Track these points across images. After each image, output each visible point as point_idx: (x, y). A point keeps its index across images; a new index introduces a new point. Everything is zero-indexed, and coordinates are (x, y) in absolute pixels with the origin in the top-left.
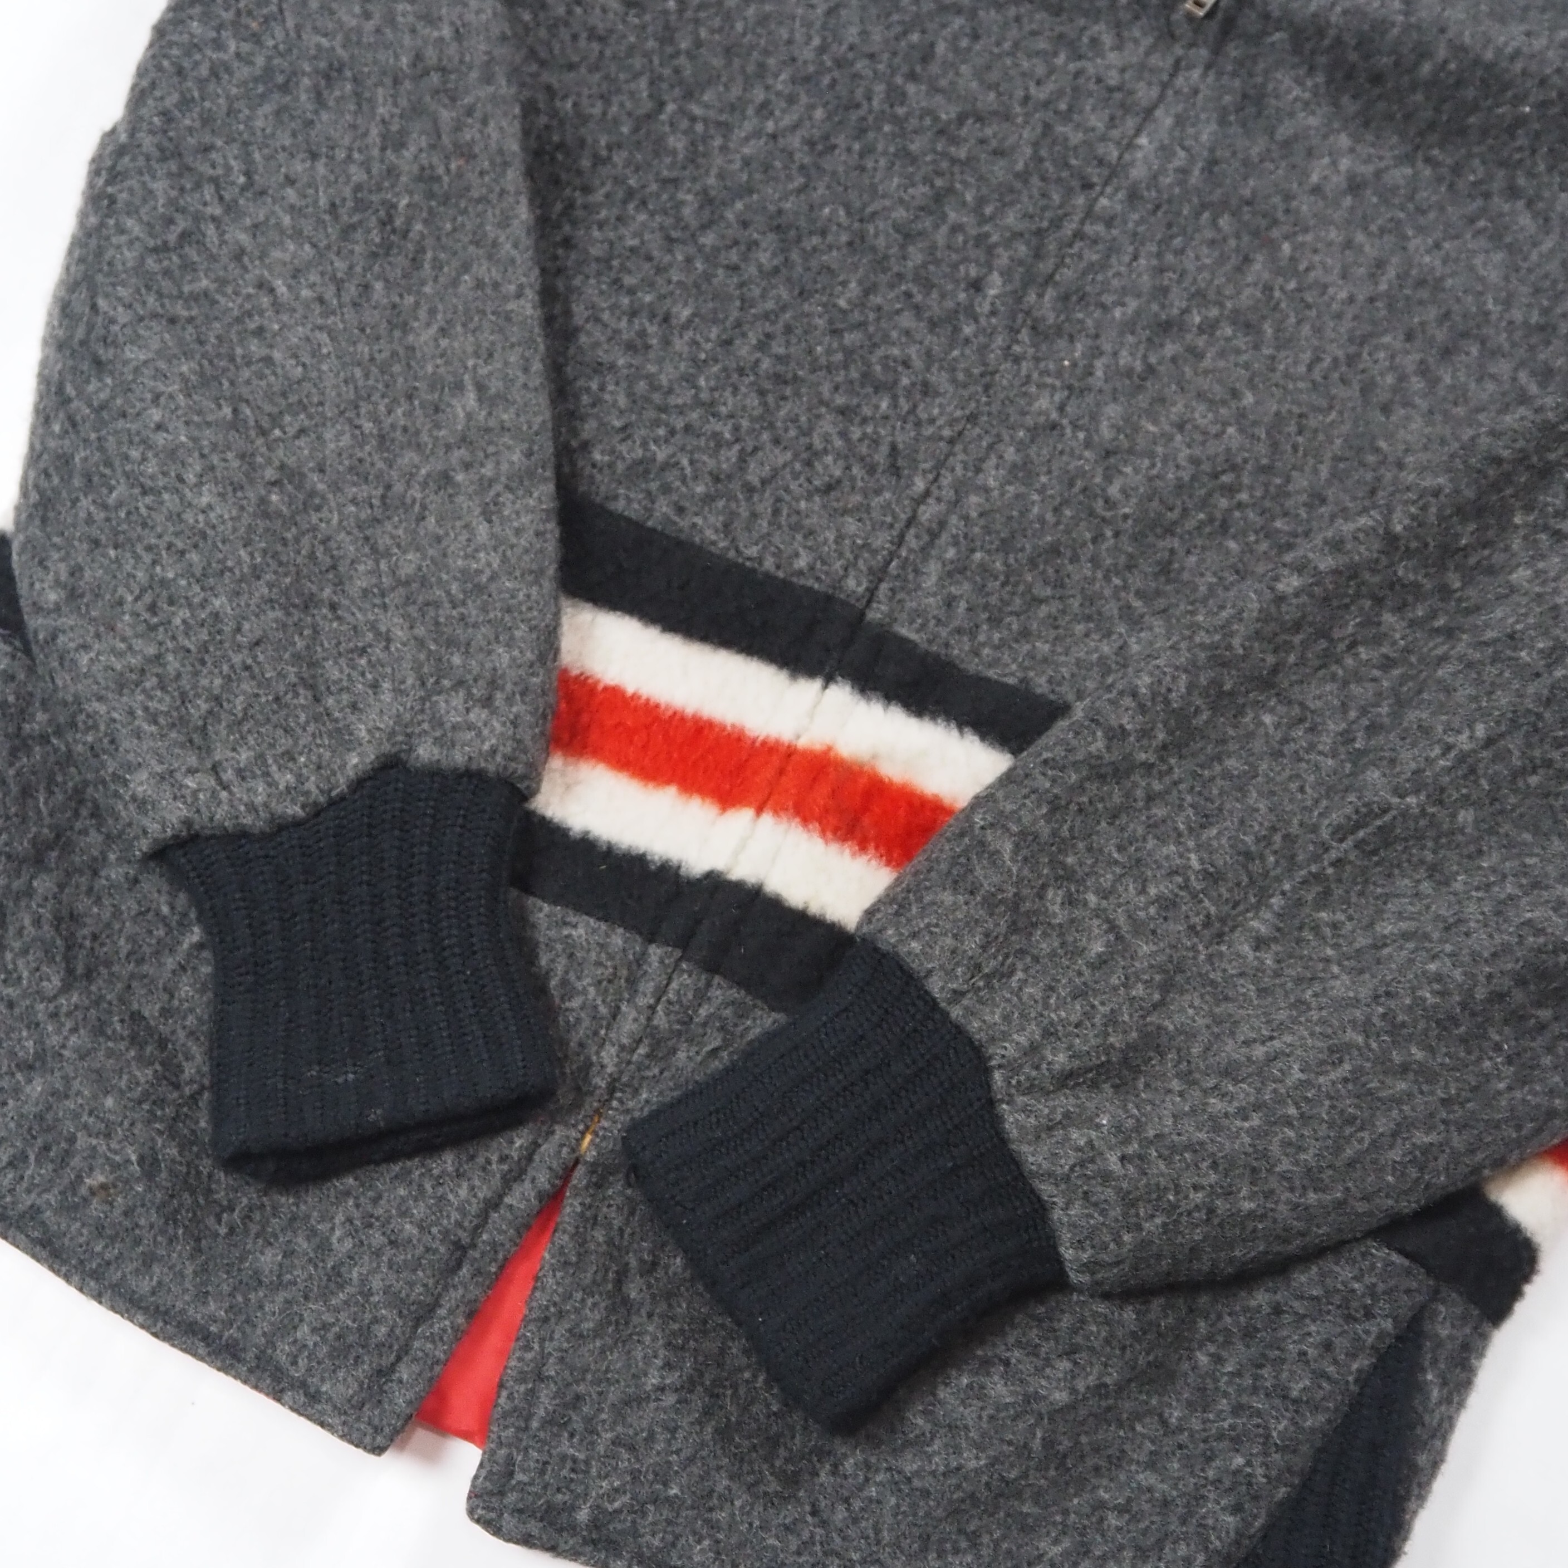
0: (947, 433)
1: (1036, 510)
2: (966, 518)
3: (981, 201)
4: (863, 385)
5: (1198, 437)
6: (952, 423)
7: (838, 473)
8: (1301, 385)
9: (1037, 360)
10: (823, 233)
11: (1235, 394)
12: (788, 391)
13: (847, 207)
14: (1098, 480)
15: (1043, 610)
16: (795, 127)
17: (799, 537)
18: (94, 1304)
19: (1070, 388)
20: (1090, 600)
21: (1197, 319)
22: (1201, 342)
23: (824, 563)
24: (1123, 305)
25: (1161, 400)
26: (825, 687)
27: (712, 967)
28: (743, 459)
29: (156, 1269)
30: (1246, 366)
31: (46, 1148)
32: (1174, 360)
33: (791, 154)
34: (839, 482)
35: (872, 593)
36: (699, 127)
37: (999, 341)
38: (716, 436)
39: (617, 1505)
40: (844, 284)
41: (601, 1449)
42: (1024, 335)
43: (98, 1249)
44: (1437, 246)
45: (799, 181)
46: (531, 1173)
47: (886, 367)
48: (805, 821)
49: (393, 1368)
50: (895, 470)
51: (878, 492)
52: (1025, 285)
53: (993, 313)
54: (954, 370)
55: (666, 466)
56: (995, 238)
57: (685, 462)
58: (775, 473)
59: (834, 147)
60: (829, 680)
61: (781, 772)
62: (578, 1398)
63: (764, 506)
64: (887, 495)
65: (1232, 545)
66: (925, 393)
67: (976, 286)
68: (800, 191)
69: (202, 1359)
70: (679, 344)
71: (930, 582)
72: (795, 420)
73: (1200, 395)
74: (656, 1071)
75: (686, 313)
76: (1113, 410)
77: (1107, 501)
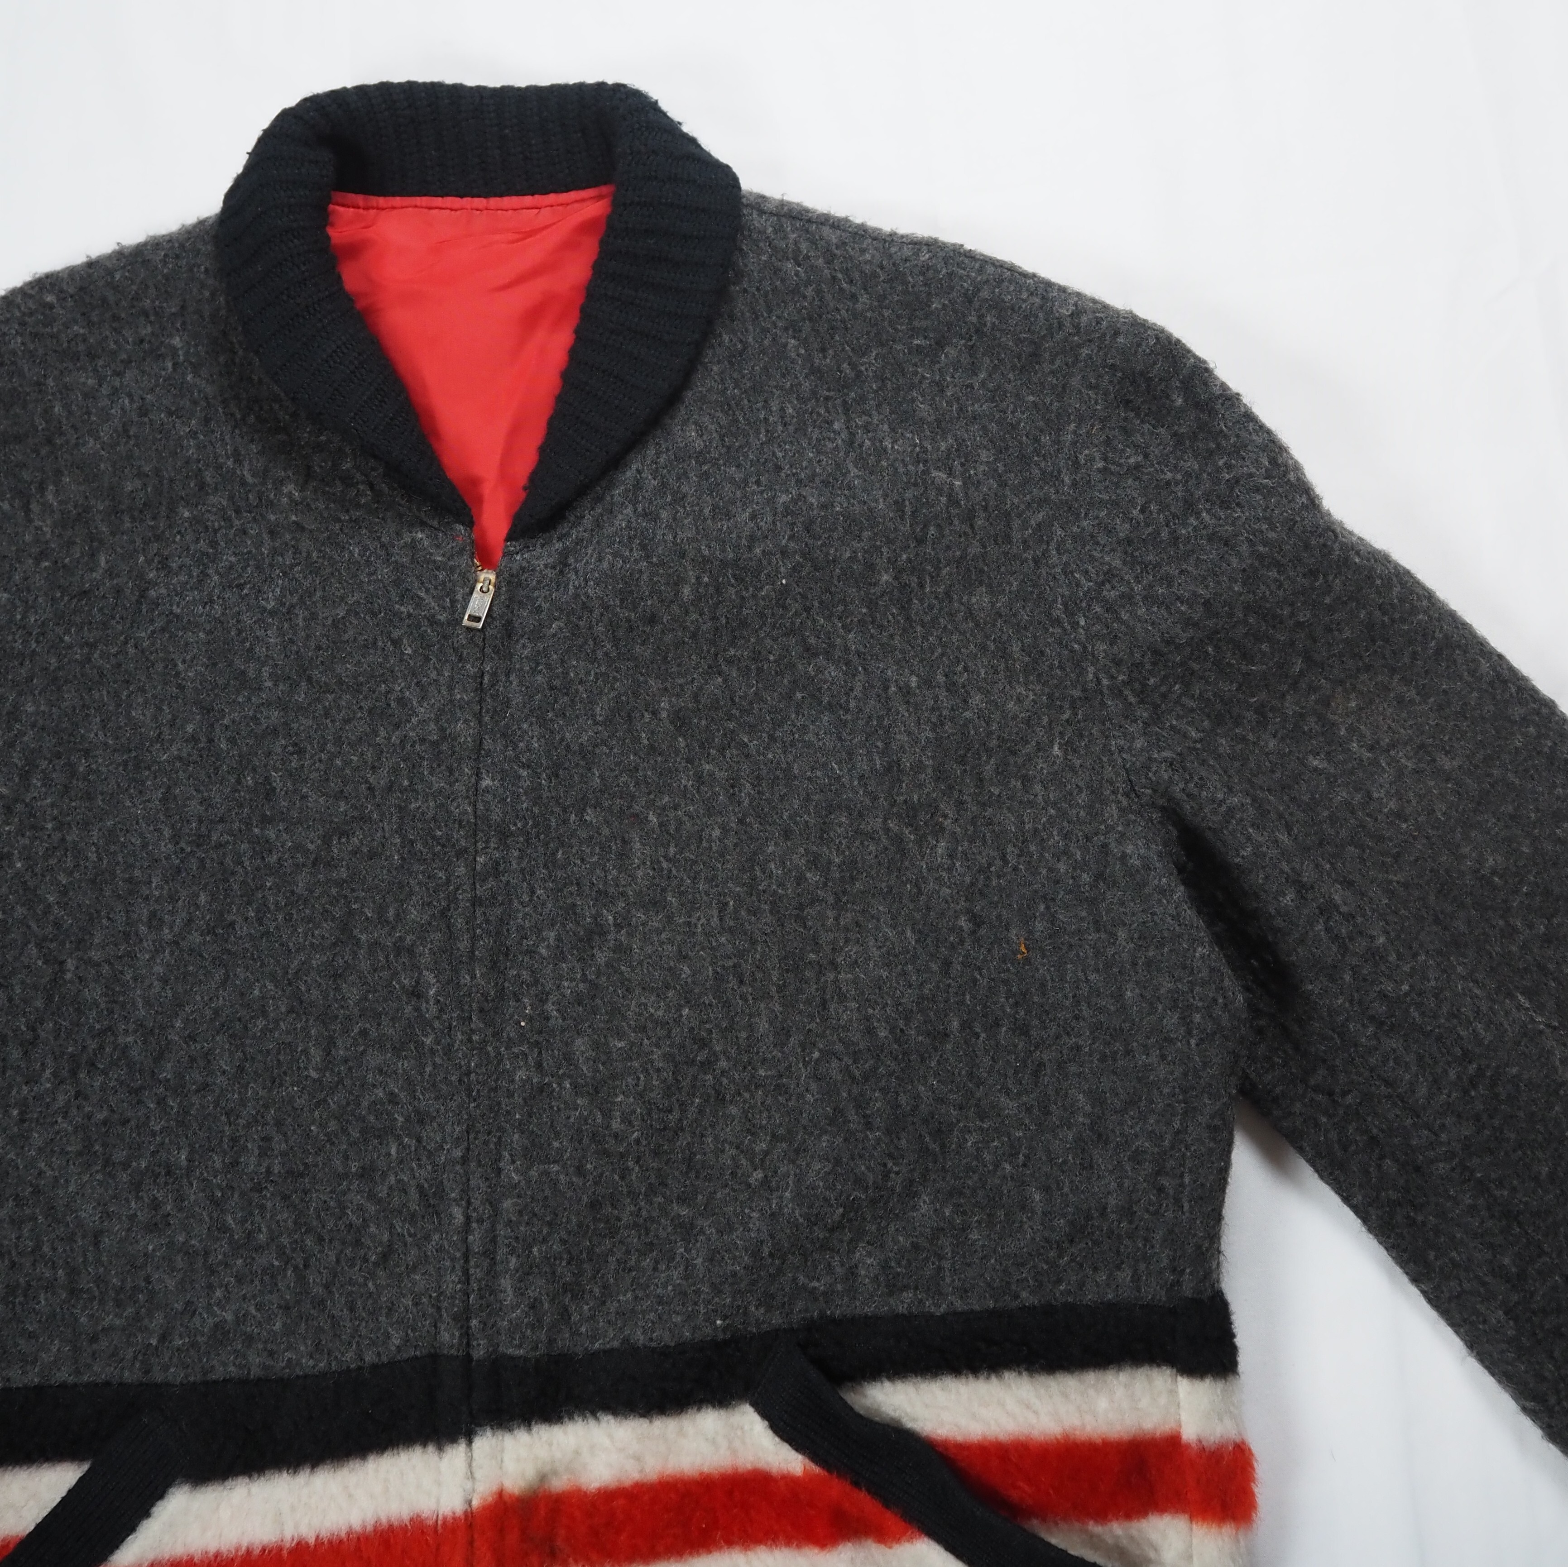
1: (562, 1180)
2: (510, 1224)
3: (381, 910)
4: (366, 1141)
5: (661, 1033)
6: (456, 1143)
7: (386, 1238)
8: (722, 938)
9: (497, 1036)
10: (264, 1013)
11: (674, 973)
12: (307, 1183)
13: (273, 977)
14: (599, 1121)
15: (612, 1262)
16: (188, 924)
17: (383, 1319)
19: (536, 1044)
21: (611, 919)
22: (623, 937)
23: (414, 1330)
24: (544, 940)
25: (616, 1011)
26: (470, 1442)
28: (299, 1277)
30: (670, 942)
32: (608, 966)
33: (199, 953)
34: (390, 1246)
35: (467, 1335)
36: (106, 970)
37: (459, 1036)
40: (305, 1052)
42: (476, 1018)
44: (772, 738)
45: (219, 975)
47: (377, 1114)
50: (431, 1210)
51: (427, 1239)
52: (456, 970)
53: (442, 1011)
54: (435, 1086)
56: (409, 939)
57: (252, 1310)
58: (333, 1272)
59: (232, 924)
60: (470, 1436)
61: (471, 1544)
63: (338, 1306)
64: (436, 1238)
65: (734, 1110)
66: (422, 1123)
67: (416, 993)
68: (223, 985)
70: (193, 1194)
71: (509, 1297)
72: (327, 1206)
73: (645, 989)
75: (183, 1157)
76: (580, 1044)
77: (616, 1136)
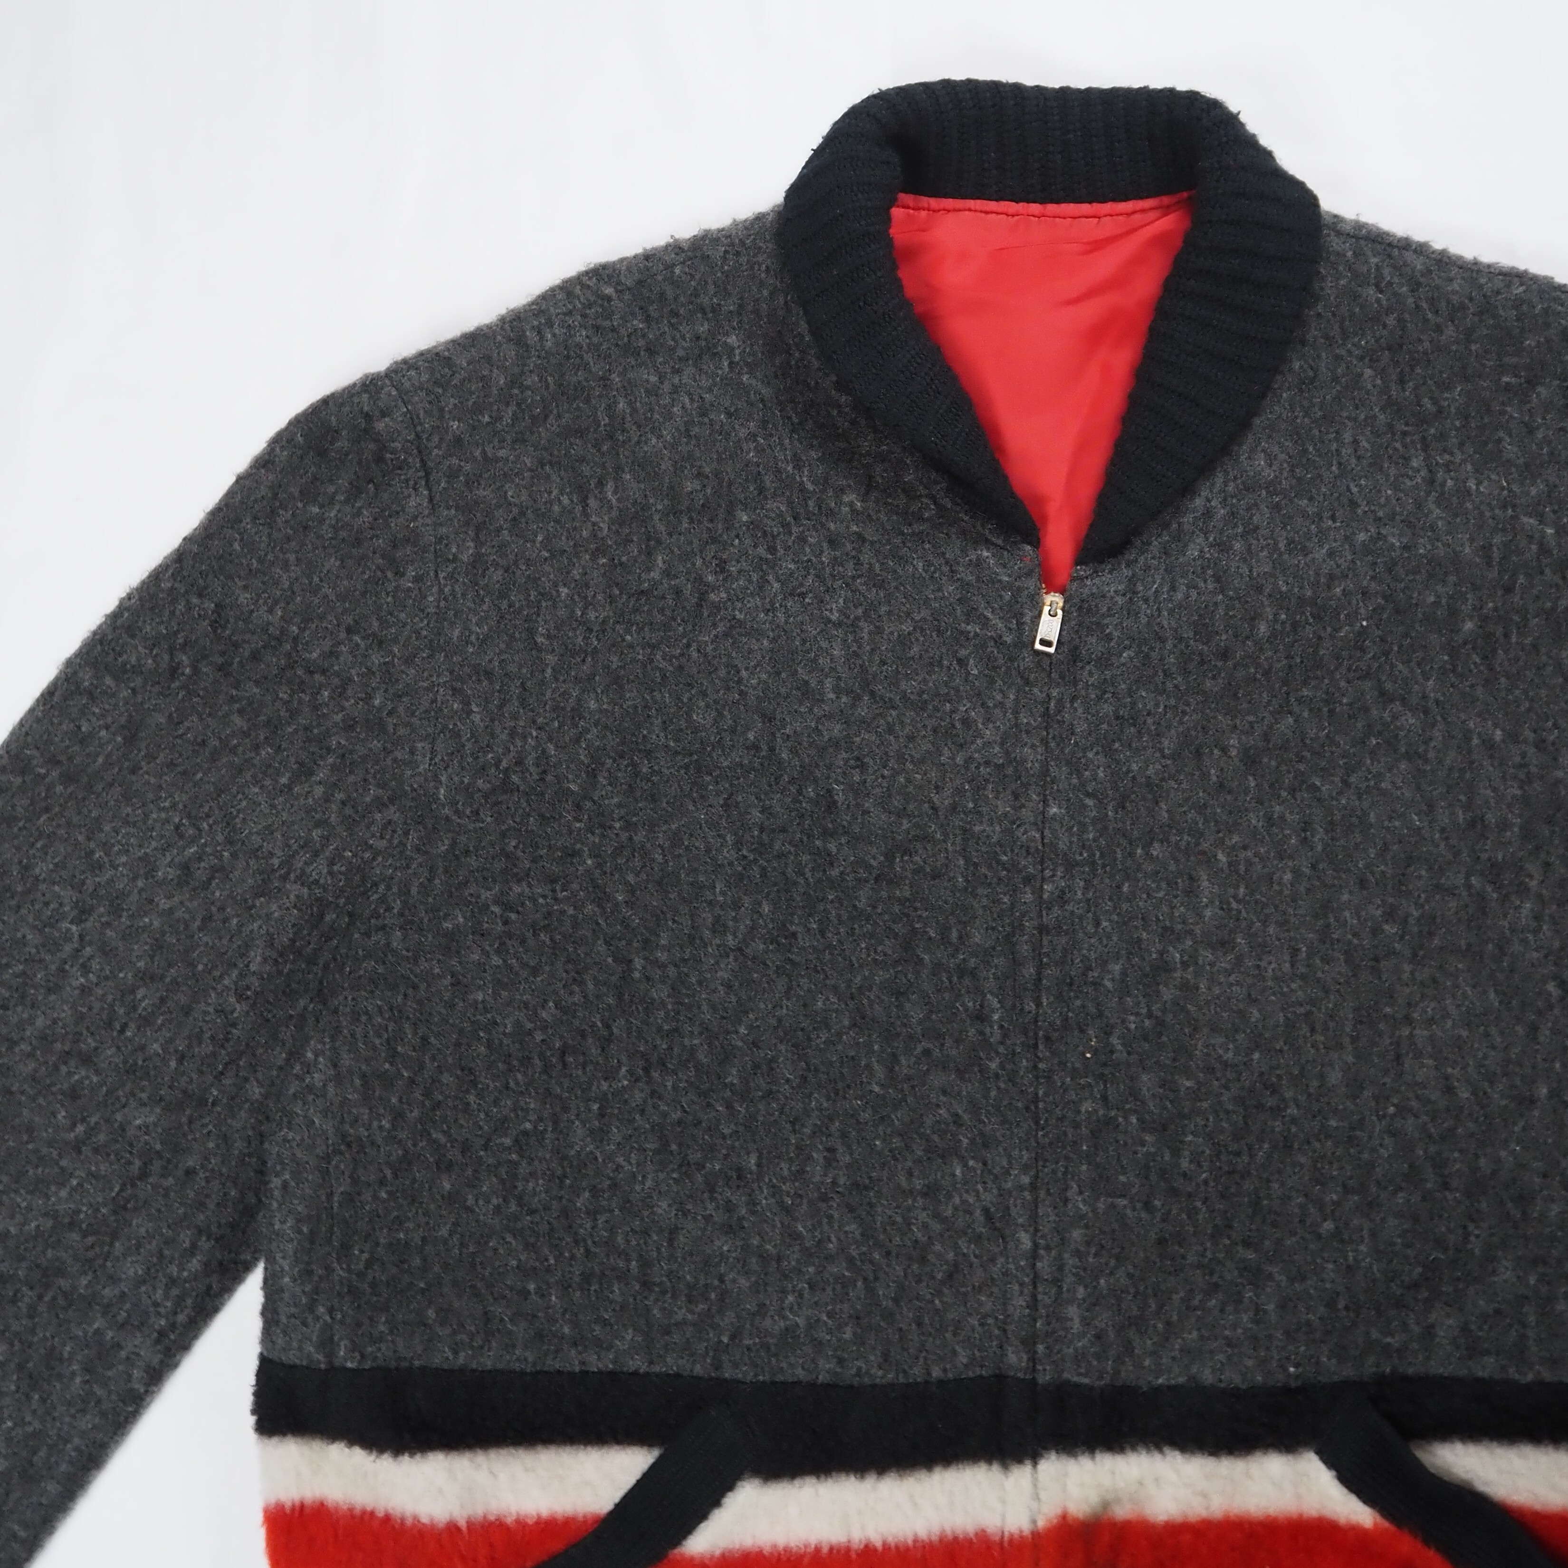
0: (1024, 1181)
1: (1130, 1213)
2: (1077, 1253)
3: (944, 931)
4: (931, 1160)
5: (1231, 1075)
6: (1024, 1169)
7: (951, 1257)
8: (1294, 985)
9: (1064, 1064)
10: (826, 1025)
11: (1243, 1016)
12: (872, 1196)
13: (836, 990)
14: (1168, 1159)
16: (752, 931)
17: (949, 1336)
19: (1102, 1078)
21: (1177, 956)
22: (1190, 976)
23: (981, 1350)
24: (1108, 973)
25: (1182, 1050)
26: (1035, 1464)
30: (1239, 984)
32: (1175, 1003)
33: (762, 961)
34: (956, 1265)
35: (1033, 1359)
36: (672, 971)
37: (1024, 1063)
40: (868, 1067)
42: (1043, 1049)
44: (1346, 783)
45: (781, 984)
47: (942, 1134)
50: (997, 1234)
51: (993, 1261)
52: (1019, 996)
53: (1006, 1037)
54: (999, 1108)
55: (810, 1328)
56: (972, 962)
58: (901, 1287)
59: (794, 935)
60: (1035, 1458)
61: (1037, 1562)
63: (906, 1320)
64: (1001, 1259)
66: (987, 1146)
67: (980, 1017)
70: (764, 1199)
72: (892, 1224)
73: (1214, 1028)
75: (753, 1161)
76: (1147, 1081)
77: (1185, 1175)
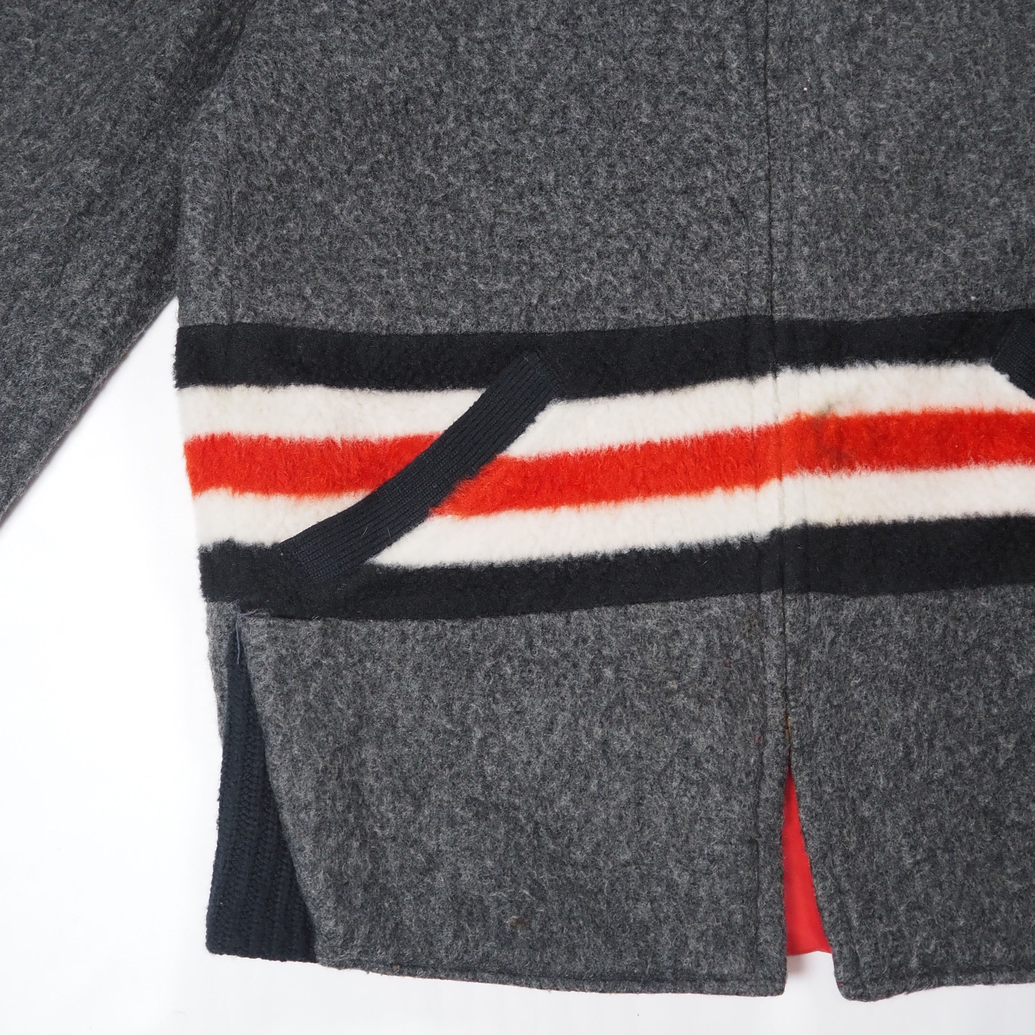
0: (761, 173)
1: (841, 196)
2: (802, 223)
3: (693, 8)
4: (688, 168)
5: (914, 98)
6: (760, 166)
7: (706, 233)
8: (961, 32)
9: (786, 96)
10: (606, 79)
11: (921, 58)
12: (644, 196)
13: (611, 53)
14: (868, 157)
15: (880, 258)
16: (548, 15)
17: (706, 289)
18: (554, 992)
19: (816, 103)
20: (905, 236)
21: (871, 18)
22: (880, 32)
23: (730, 297)
24: (818, 32)
25: (876, 84)
26: (775, 377)
27: (805, 589)
28: (644, 257)
29: (580, 952)
30: (917, 36)
31: (470, 913)
32: (869, 53)
33: (556, 36)
34: (709, 239)
35: (770, 301)
36: (487, 46)
37: (757, 96)
38: (619, 250)
39: (932, 947)
40: (638, 107)
41: (903, 918)
42: (771, 84)
43: (538, 959)
45: (571, 52)
46: (767, 772)
47: (696, 149)
48: (811, 469)
49: (757, 937)
50: (742, 215)
51: (738, 234)
52: (751, 50)
53: (742, 79)
54: (739, 129)
55: (600, 285)
56: (716, 28)
57: (611, 278)
58: (668, 255)
59: (579, 18)
60: (775, 371)
61: (780, 445)
62: (871, 894)
63: (673, 278)
64: (745, 233)
65: (972, 156)
66: (730, 154)
67: (722, 66)
68: (575, 59)
69: (641, 992)
70: (560, 201)
71: (803, 276)
72: (659, 213)
73: (899, 68)
74: (805, 670)
75: (551, 177)
76: (850, 105)
77: (881, 168)
